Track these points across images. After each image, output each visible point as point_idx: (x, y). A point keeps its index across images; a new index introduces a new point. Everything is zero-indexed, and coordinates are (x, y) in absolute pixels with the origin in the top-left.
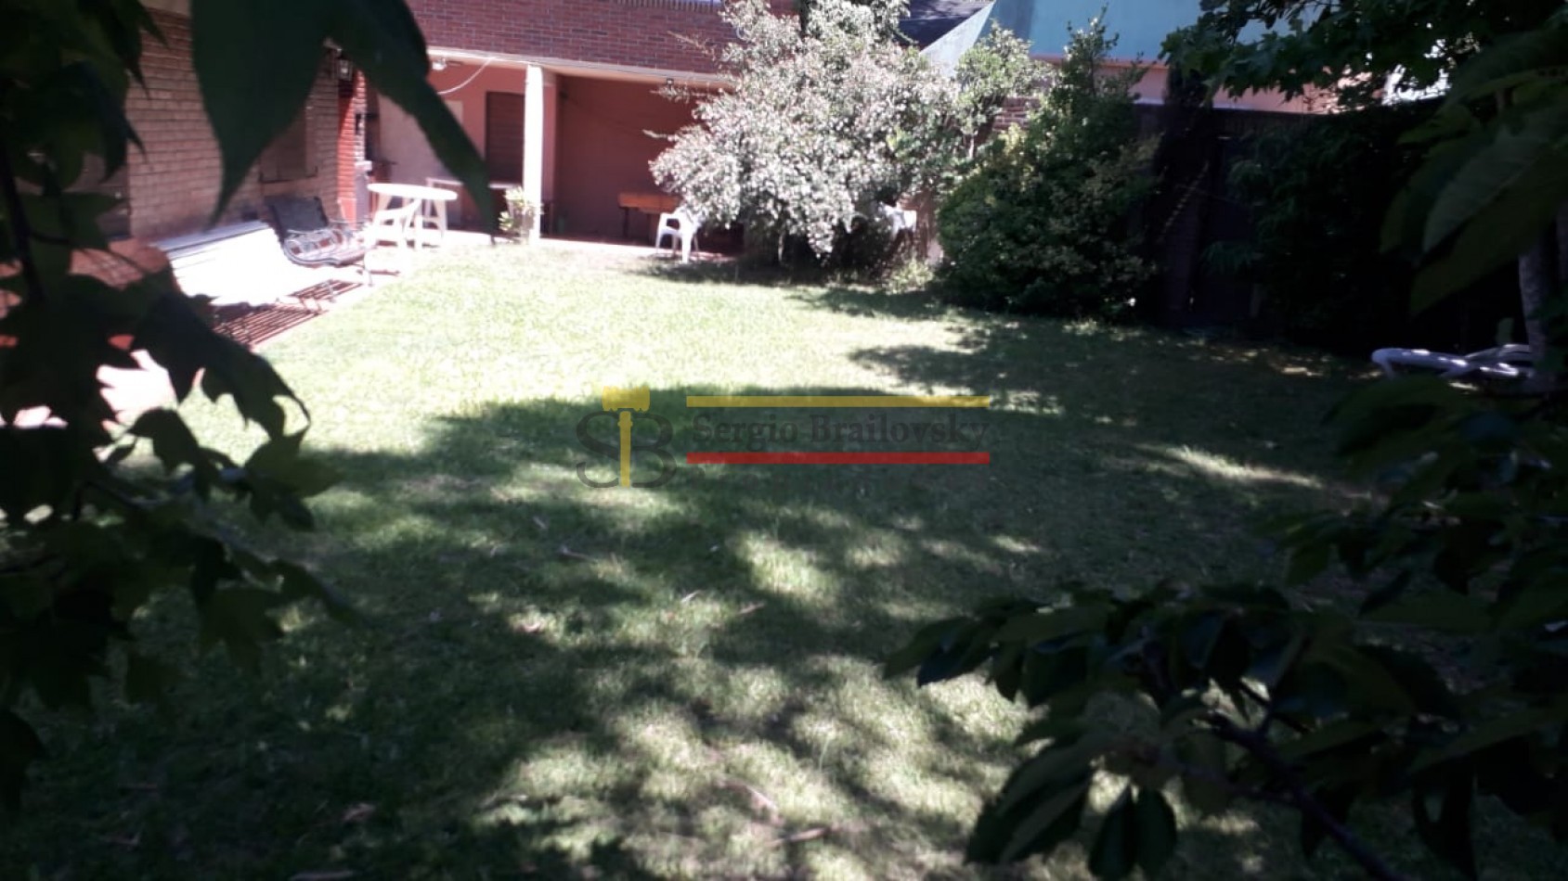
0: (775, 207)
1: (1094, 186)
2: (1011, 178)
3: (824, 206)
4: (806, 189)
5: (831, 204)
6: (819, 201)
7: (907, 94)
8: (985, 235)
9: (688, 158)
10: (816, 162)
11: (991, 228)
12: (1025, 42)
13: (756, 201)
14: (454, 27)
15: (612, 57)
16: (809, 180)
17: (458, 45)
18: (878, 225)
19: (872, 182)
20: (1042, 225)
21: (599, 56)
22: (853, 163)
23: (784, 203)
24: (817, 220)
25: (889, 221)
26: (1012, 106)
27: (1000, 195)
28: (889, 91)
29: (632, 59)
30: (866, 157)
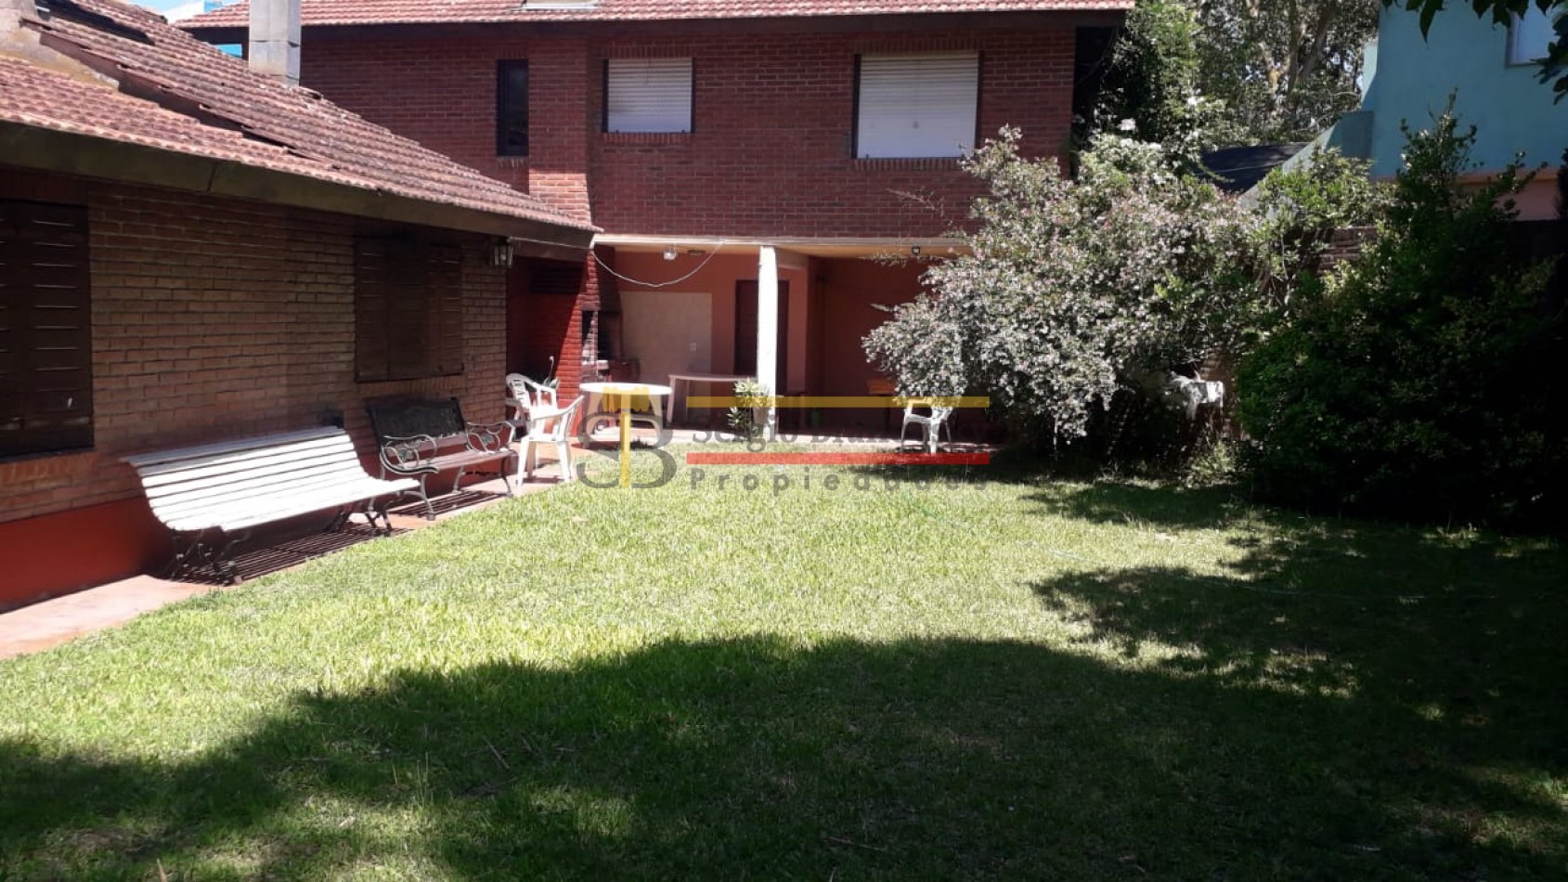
0: (1011, 383)
1: (1455, 333)
2: (1332, 328)
3: (1075, 378)
4: (1051, 357)
5: (1085, 376)
6: (1069, 373)
7: (1185, 233)
8: (1297, 408)
9: (904, 331)
10: (1067, 325)
11: (1305, 397)
12: (1363, 162)
13: (986, 375)
14: (685, 213)
15: (850, 229)
16: (1058, 347)
17: (689, 232)
18: (1169, 401)
19: (1141, 345)
20: (1384, 391)
21: (836, 229)
22: (1115, 324)
23: (1024, 378)
24: (1066, 397)
25: (1185, 395)
26: (1342, 240)
27: (1318, 352)
28: (1161, 231)
29: (871, 229)
30: (1134, 315)
